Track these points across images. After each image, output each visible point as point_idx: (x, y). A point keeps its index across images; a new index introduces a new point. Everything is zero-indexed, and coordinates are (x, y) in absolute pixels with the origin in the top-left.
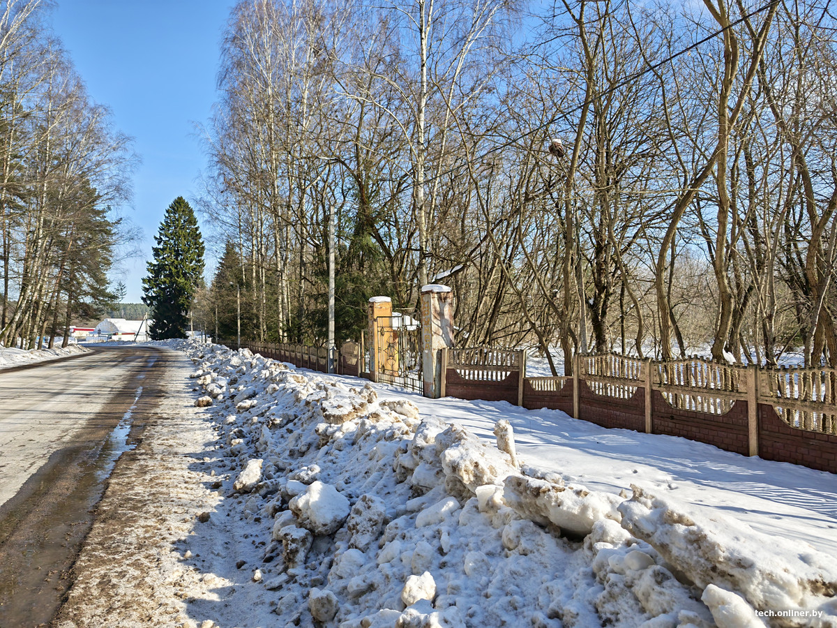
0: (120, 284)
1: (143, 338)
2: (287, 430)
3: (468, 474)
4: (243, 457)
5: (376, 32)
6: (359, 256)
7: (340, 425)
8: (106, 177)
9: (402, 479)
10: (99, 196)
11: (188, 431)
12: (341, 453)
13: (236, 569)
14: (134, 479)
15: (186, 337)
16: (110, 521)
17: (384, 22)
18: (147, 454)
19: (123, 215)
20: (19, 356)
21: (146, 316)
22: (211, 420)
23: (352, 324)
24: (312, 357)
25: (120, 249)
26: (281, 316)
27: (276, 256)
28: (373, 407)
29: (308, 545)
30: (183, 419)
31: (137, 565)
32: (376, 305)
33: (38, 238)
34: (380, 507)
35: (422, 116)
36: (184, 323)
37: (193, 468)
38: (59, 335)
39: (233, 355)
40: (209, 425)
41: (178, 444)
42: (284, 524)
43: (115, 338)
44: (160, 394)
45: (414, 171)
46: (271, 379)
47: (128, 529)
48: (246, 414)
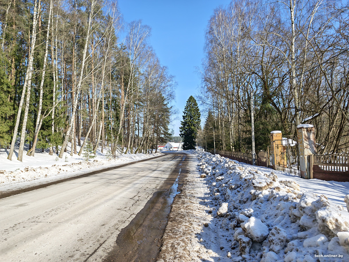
0: (172, 130)
1: (180, 150)
2: (238, 191)
3: (332, 224)
4: (220, 201)
5: (269, 14)
6: (264, 113)
7: (261, 191)
8: (167, 92)
9: (294, 221)
10: (165, 99)
11: (198, 188)
12: (263, 204)
13: (220, 250)
14: (180, 206)
15: (195, 149)
16: (174, 222)
17: (272, 9)
18: (184, 196)
19: (172, 105)
20: (143, 156)
21: (181, 141)
22: (206, 184)
23: (263, 143)
24: (245, 158)
25: (172, 117)
26: (231, 140)
27: (228, 115)
28: (276, 184)
29: (250, 245)
30: (196, 182)
31: (183, 241)
32: (274, 135)
33: (147, 116)
34: (284, 234)
35: (293, 46)
36: (194, 143)
37: (201, 203)
38: (154, 149)
39: (213, 157)
40: (206, 186)
41: (195, 193)
42: (239, 234)
43: (171, 149)
44: (187, 172)
45: (290, 72)
46: (229, 168)
47: (179, 226)
48: (219, 182)
